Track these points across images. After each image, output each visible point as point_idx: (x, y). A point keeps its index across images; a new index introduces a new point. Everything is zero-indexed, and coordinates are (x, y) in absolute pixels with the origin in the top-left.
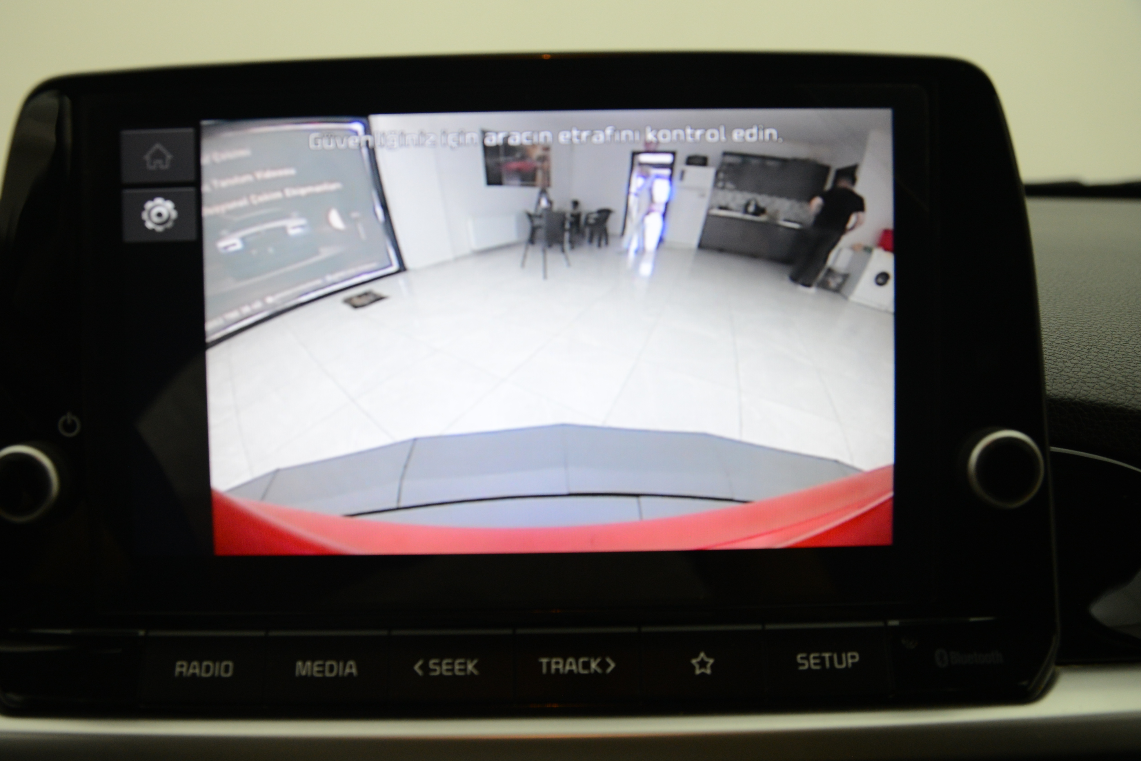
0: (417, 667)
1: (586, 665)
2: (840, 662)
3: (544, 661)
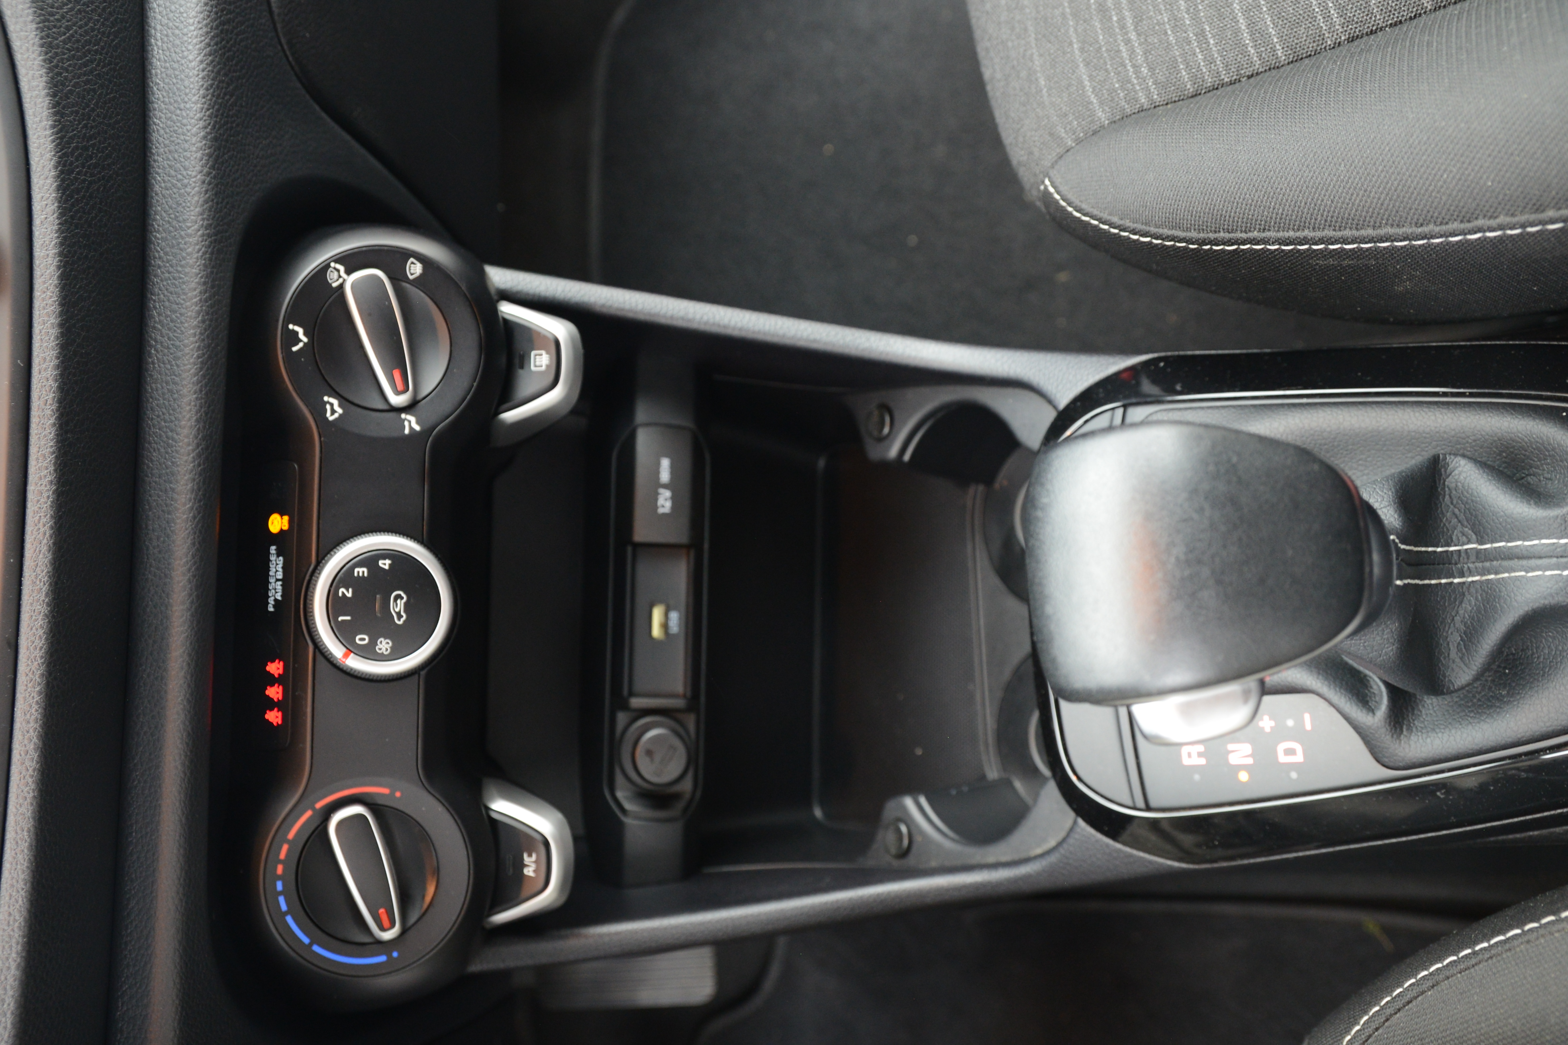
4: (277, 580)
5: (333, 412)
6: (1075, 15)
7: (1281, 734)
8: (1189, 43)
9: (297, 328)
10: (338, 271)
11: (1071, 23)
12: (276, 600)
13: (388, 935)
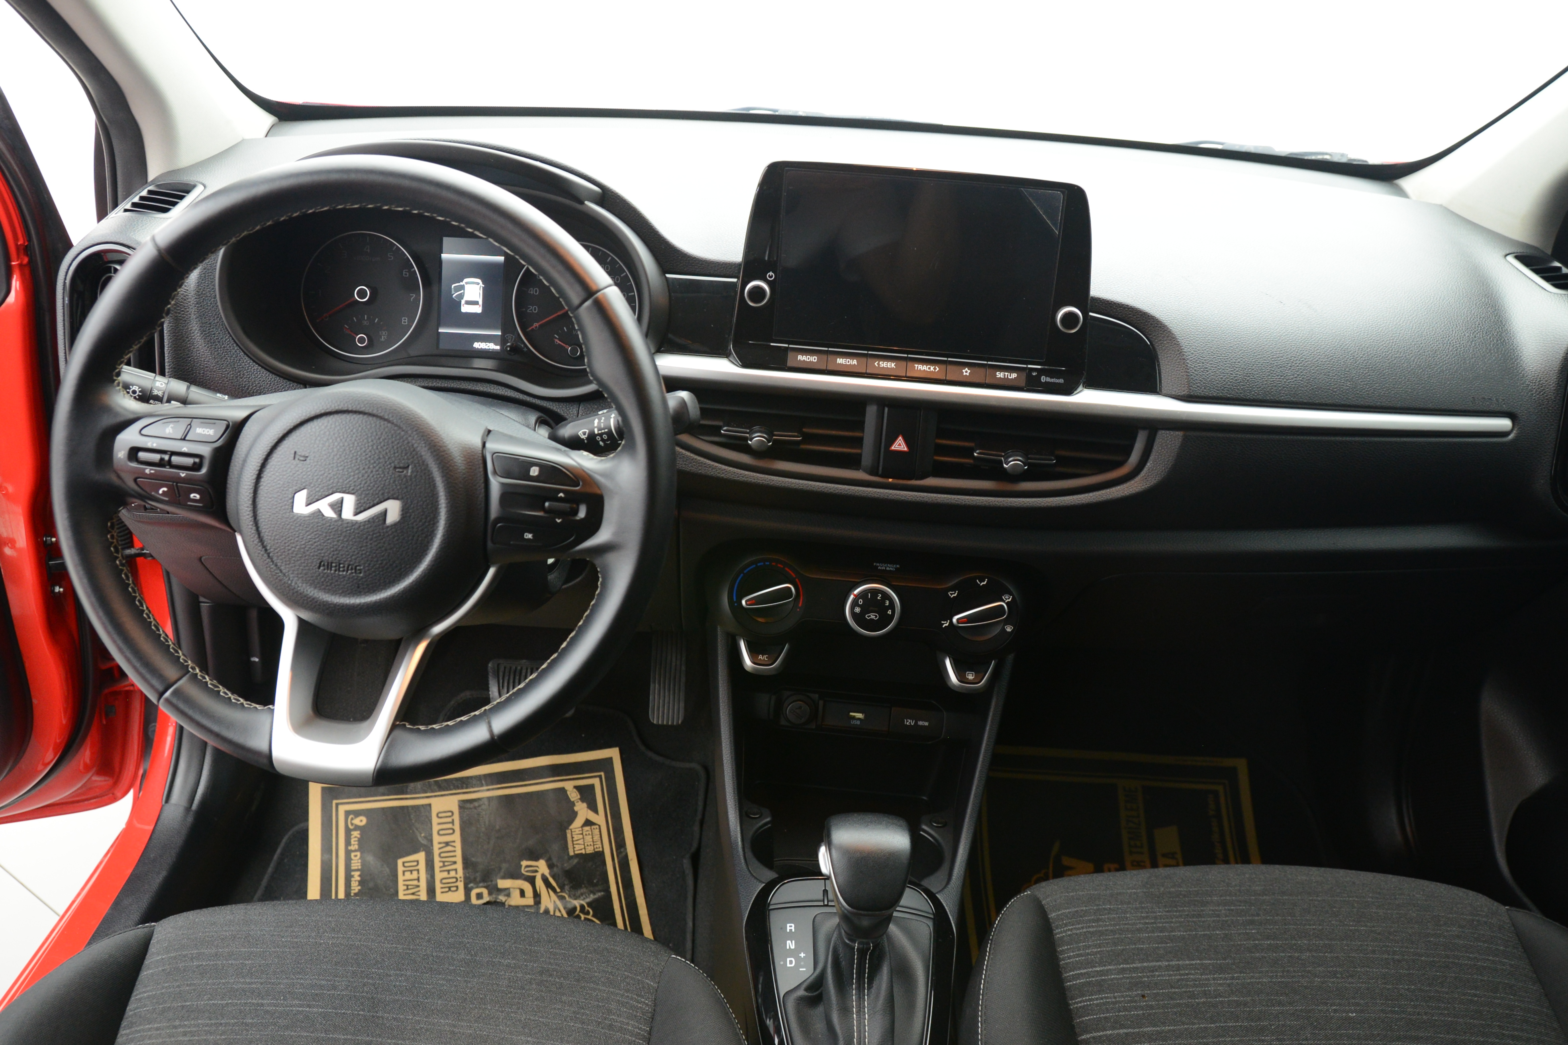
0: (876, 364)
1: (929, 368)
2: (1010, 376)
3: (916, 365)
4: (886, 568)
5: (952, 594)
6: (1098, 910)
7: (798, 959)
8: (1078, 951)
9: (986, 582)
10: (1009, 599)
11: (1095, 908)
12: (878, 566)
13: (744, 602)
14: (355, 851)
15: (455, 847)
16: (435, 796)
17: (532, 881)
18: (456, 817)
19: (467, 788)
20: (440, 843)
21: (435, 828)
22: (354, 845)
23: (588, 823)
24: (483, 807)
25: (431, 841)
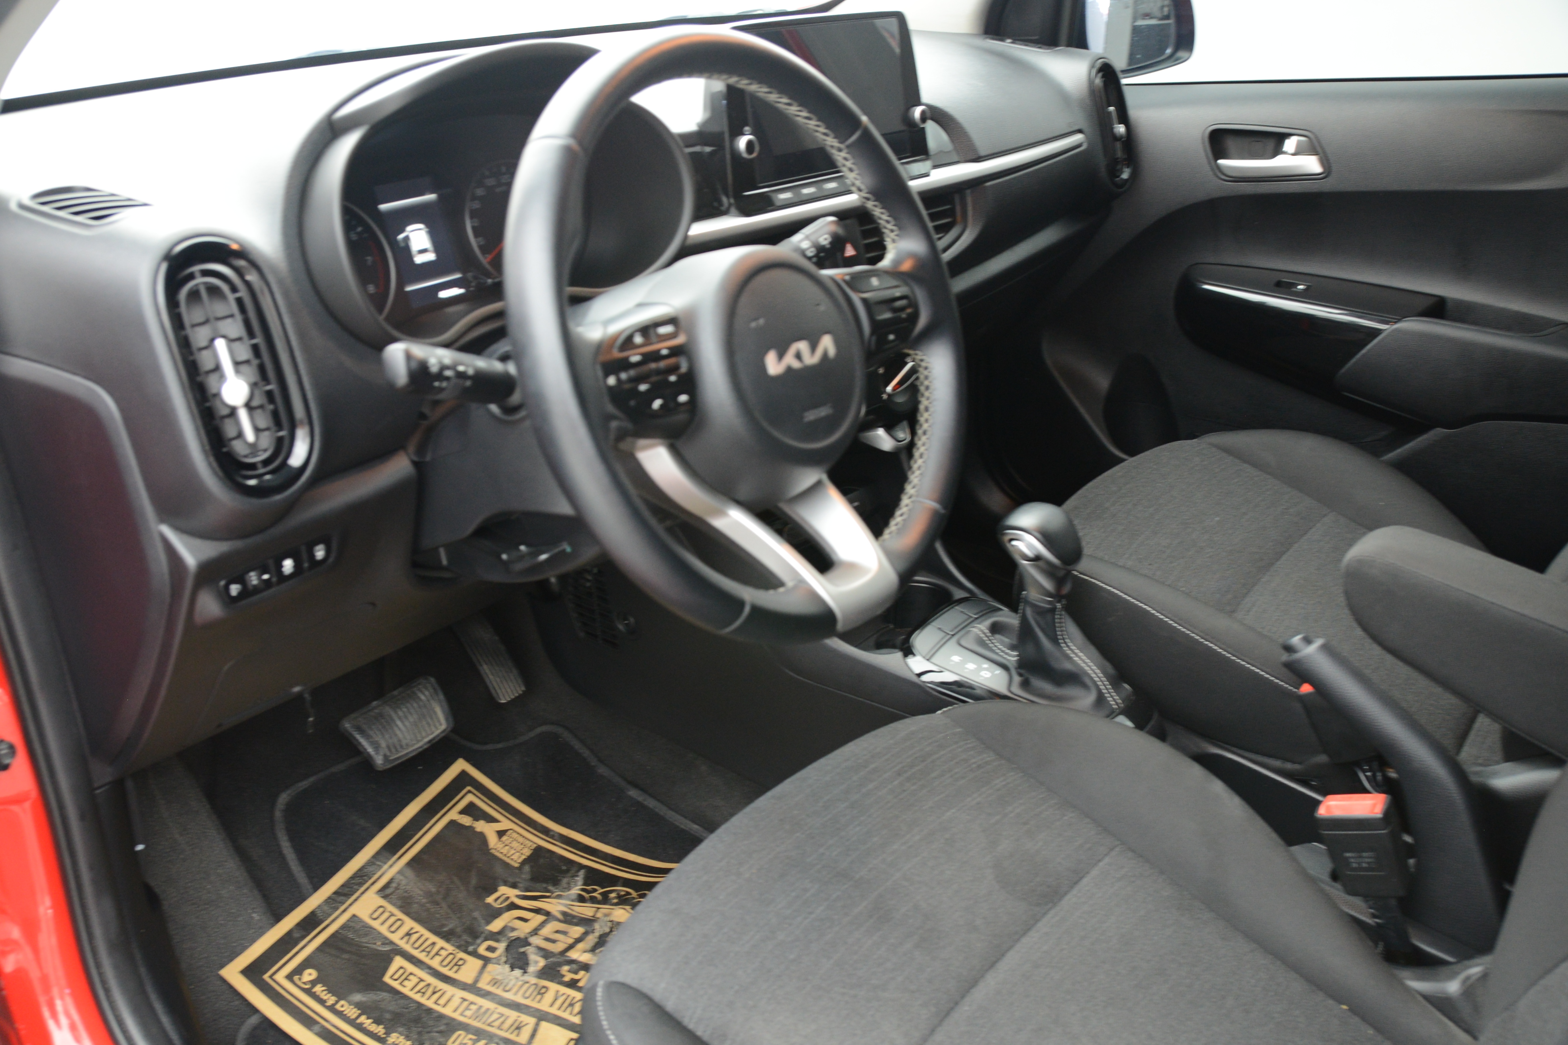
14: (337, 1002)
15: (417, 932)
16: (351, 905)
17: (513, 906)
18: (390, 908)
19: (370, 878)
20: (402, 938)
21: (383, 930)
22: (331, 1000)
23: (501, 834)
24: (404, 882)
25: (392, 943)
